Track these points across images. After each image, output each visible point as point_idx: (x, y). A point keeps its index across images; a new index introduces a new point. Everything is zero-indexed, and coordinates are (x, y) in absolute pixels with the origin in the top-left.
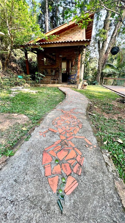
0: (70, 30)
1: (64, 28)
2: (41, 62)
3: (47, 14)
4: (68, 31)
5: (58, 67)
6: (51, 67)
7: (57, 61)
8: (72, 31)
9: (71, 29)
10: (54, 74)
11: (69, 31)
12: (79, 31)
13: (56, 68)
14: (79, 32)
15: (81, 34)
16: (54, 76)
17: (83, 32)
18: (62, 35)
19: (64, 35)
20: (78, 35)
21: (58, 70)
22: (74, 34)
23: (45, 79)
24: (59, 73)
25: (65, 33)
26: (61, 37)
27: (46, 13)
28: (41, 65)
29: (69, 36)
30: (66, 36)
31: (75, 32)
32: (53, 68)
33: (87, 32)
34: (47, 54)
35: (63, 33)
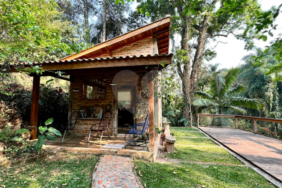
0: (132, 46)
1: (120, 42)
2: (76, 94)
3: (103, 34)
4: (127, 47)
5: (110, 102)
6: (96, 104)
7: (109, 93)
8: (134, 47)
9: (133, 44)
10: (101, 117)
11: (129, 47)
12: (147, 46)
13: (106, 106)
14: (147, 48)
15: (150, 51)
16: (102, 120)
17: (153, 48)
18: (118, 52)
19: (122, 52)
20: (145, 51)
21: (110, 109)
22: (138, 51)
23: (82, 127)
24: (111, 114)
25: (123, 49)
26: (116, 55)
27: (102, 32)
28: (76, 99)
29: (130, 53)
30: (125, 54)
31: (139, 47)
32: (100, 104)
33: (161, 50)
34: (94, 80)
35: (119, 49)
